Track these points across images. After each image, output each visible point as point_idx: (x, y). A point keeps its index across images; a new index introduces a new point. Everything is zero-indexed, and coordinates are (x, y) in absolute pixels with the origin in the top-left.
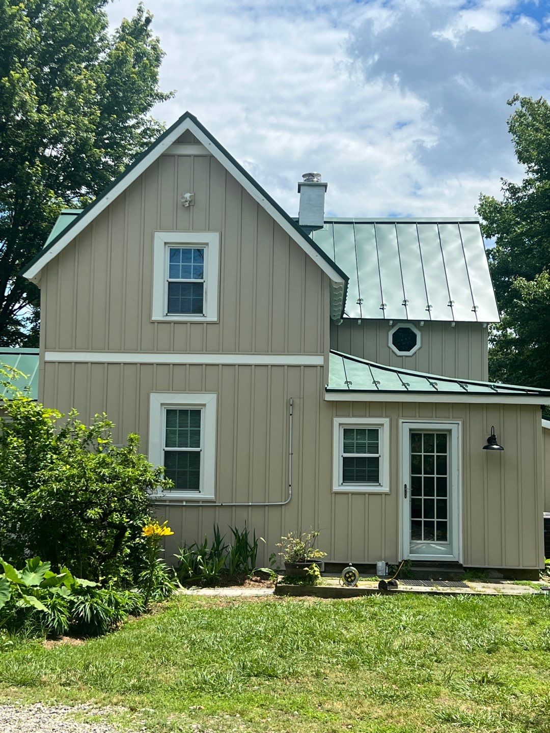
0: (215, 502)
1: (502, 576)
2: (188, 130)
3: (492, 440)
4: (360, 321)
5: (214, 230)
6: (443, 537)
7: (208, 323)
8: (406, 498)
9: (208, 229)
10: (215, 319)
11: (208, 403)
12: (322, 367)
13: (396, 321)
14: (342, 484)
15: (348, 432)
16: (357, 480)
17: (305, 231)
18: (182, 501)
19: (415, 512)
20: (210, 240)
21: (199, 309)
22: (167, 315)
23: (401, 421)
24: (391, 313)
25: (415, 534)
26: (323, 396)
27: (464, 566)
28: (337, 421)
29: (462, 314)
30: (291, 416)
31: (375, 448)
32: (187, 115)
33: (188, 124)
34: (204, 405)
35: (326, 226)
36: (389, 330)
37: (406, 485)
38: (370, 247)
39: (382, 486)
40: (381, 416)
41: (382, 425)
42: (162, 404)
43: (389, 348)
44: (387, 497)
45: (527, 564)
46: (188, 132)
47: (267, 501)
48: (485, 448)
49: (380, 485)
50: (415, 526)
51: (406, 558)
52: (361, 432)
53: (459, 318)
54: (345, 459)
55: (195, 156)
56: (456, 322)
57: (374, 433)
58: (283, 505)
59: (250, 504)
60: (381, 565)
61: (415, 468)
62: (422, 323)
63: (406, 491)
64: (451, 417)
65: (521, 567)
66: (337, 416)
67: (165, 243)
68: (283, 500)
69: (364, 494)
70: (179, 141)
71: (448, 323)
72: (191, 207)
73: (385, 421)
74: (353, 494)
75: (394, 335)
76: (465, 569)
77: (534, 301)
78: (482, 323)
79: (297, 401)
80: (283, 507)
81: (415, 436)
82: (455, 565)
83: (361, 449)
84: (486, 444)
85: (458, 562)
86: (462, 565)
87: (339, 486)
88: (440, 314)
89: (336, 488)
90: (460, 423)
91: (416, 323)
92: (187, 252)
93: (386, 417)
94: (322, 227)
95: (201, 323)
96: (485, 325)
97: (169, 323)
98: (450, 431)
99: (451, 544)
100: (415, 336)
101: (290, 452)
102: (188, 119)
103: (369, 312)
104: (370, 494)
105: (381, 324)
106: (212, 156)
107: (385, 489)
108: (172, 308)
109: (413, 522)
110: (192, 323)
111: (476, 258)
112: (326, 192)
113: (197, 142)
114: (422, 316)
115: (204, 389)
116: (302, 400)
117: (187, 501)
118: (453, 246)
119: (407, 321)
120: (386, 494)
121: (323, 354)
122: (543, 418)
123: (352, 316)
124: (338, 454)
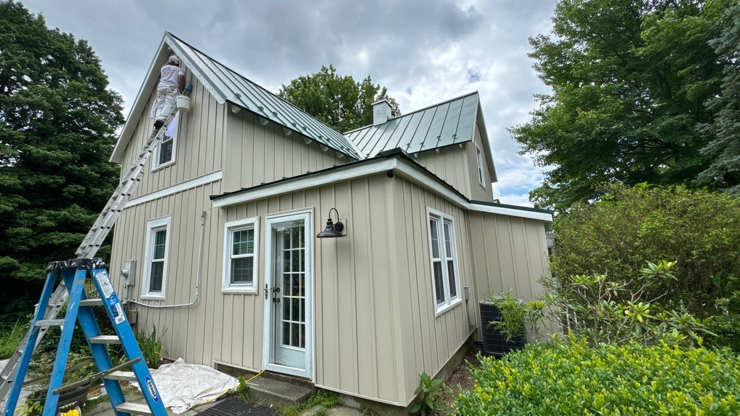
2: (166, 44)
10: (174, 161)
11: (166, 222)
12: (221, 180)
14: (230, 285)
15: (236, 235)
16: (243, 280)
21: (170, 157)
22: (159, 165)
27: (317, 385)
28: (227, 225)
29: (445, 142)
30: (203, 226)
31: (251, 248)
34: (166, 225)
37: (267, 285)
40: (253, 216)
41: (253, 224)
42: (152, 229)
44: (256, 297)
49: (251, 285)
51: (264, 368)
52: (244, 233)
54: (233, 260)
56: (439, 148)
57: (251, 233)
58: (193, 305)
63: (267, 291)
64: (304, 206)
65: (376, 399)
66: (227, 220)
68: (193, 301)
69: (241, 294)
71: (434, 150)
73: (254, 220)
74: (234, 294)
76: (320, 390)
79: (208, 213)
81: (275, 231)
83: (244, 250)
85: (308, 379)
86: (313, 384)
87: (227, 286)
88: (432, 145)
89: (225, 288)
90: (311, 211)
93: (256, 215)
94: (385, 123)
95: (170, 165)
97: (159, 170)
98: (303, 221)
102: (166, 36)
104: (245, 294)
107: (255, 289)
108: (161, 160)
109: (284, 325)
110: (167, 166)
115: (167, 214)
116: (210, 211)
121: (222, 169)
124: (227, 255)
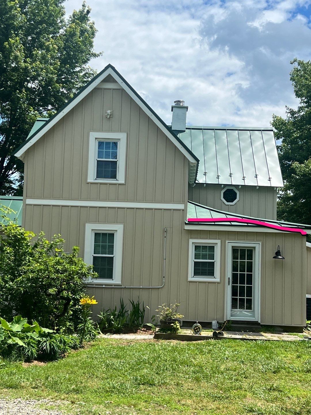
0: (121, 286)
1: (282, 329)
2: (110, 75)
3: (278, 253)
4: (205, 185)
5: (124, 132)
6: (249, 307)
7: (120, 184)
8: (229, 285)
9: (121, 131)
10: (123, 182)
11: (118, 230)
12: (183, 210)
13: (225, 185)
14: (193, 277)
15: (197, 248)
16: (202, 275)
17: (175, 133)
18: (102, 285)
19: (234, 293)
20: (121, 137)
21: (114, 176)
22: (96, 179)
23: (227, 242)
24: (223, 181)
25: (234, 305)
26: (183, 227)
27: (261, 324)
28: (191, 241)
29: (263, 182)
30: (165, 238)
31: (212, 257)
32: (109, 66)
33: (110, 71)
34: (116, 231)
35: (187, 131)
36: (222, 190)
37: (229, 278)
38: (211, 143)
39: (216, 278)
40: (216, 239)
41: (217, 244)
42: (92, 230)
43: (221, 200)
44: (218, 284)
45: (296, 323)
46: (109, 76)
47: (151, 285)
48: (274, 257)
49: (215, 277)
50: (234, 301)
51: (228, 319)
52: (204, 248)
53: (261, 184)
54: (195, 262)
55: (113, 89)
56: (259, 186)
57: (212, 248)
58: (160, 288)
59: (141, 287)
60: (214, 323)
61: (235, 268)
62: (240, 187)
63: (229, 281)
64: (255, 240)
65: (293, 325)
66: (191, 238)
67: (96, 138)
68: (160, 285)
69: (205, 282)
70: (105, 81)
71: (255, 187)
72: (111, 118)
73: (218, 242)
74: (200, 282)
75: (224, 193)
76: (262, 325)
77: (304, 175)
78: (273, 187)
79: (168, 229)
80: (160, 289)
81: (235, 250)
82: (256, 323)
83: (204, 257)
84: (275, 255)
85: (258, 322)
86: (260, 323)
87: (192, 278)
88: (250, 182)
89: (190, 279)
90: (260, 243)
91: (237, 186)
92: (108, 144)
93: (219, 239)
94: (185, 131)
95: (115, 184)
96: (275, 189)
97: (97, 183)
98: (255, 248)
99: (254, 311)
100: (236, 194)
101: (165, 258)
102: (110, 69)
103: (211, 180)
104: (209, 283)
105: (217, 187)
106: (123, 90)
107: (218, 280)
108: (99, 175)
109: (233, 299)
110: (110, 184)
111: (271, 150)
112: (187, 111)
113: (115, 81)
114: (240, 183)
115: (116, 222)
116: (171, 229)
117: (105, 285)
118: (258, 143)
119: (231, 185)
120: (218, 283)
121: (184, 203)
122: (307, 241)
123: (201, 182)
124: (191, 260)
